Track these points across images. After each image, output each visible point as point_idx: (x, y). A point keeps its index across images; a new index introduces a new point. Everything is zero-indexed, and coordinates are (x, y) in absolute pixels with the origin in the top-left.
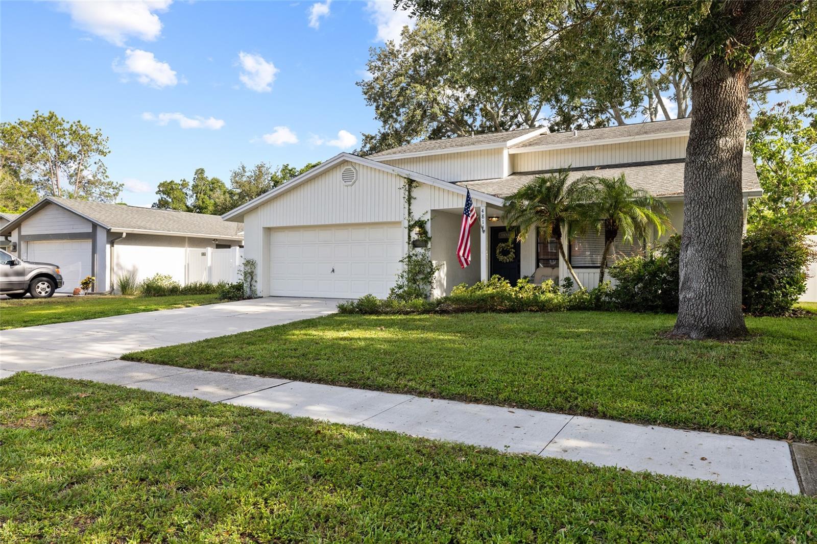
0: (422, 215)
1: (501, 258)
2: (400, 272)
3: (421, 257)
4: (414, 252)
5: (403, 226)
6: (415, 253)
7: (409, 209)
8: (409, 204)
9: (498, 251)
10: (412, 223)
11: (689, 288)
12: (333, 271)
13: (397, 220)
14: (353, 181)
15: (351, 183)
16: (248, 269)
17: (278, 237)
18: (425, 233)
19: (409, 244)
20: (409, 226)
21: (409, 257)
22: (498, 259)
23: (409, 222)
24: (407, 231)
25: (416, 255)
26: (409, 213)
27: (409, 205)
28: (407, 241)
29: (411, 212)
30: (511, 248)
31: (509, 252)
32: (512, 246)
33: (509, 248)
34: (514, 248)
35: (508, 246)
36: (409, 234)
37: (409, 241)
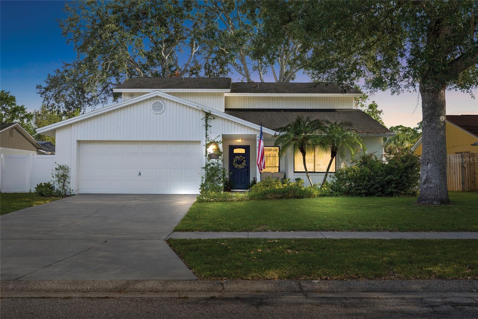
0: (216, 137)
1: (236, 166)
3: (216, 165)
4: (211, 161)
5: (202, 143)
7: (206, 133)
8: (206, 130)
9: (234, 161)
10: (208, 142)
11: (431, 182)
12: (140, 174)
13: (198, 140)
14: (162, 111)
15: (160, 112)
16: (61, 172)
17: (86, 148)
19: (206, 156)
20: (206, 144)
21: (207, 165)
22: (234, 166)
23: (206, 141)
24: (205, 147)
25: (213, 164)
28: (204, 154)
29: (207, 135)
30: (243, 159)
31: (242, 162)
32: (244, 158)
33: (242, 159)
34: (245, 159)
35: (241, 158)
36: (206, 149)
37: (206, 154)
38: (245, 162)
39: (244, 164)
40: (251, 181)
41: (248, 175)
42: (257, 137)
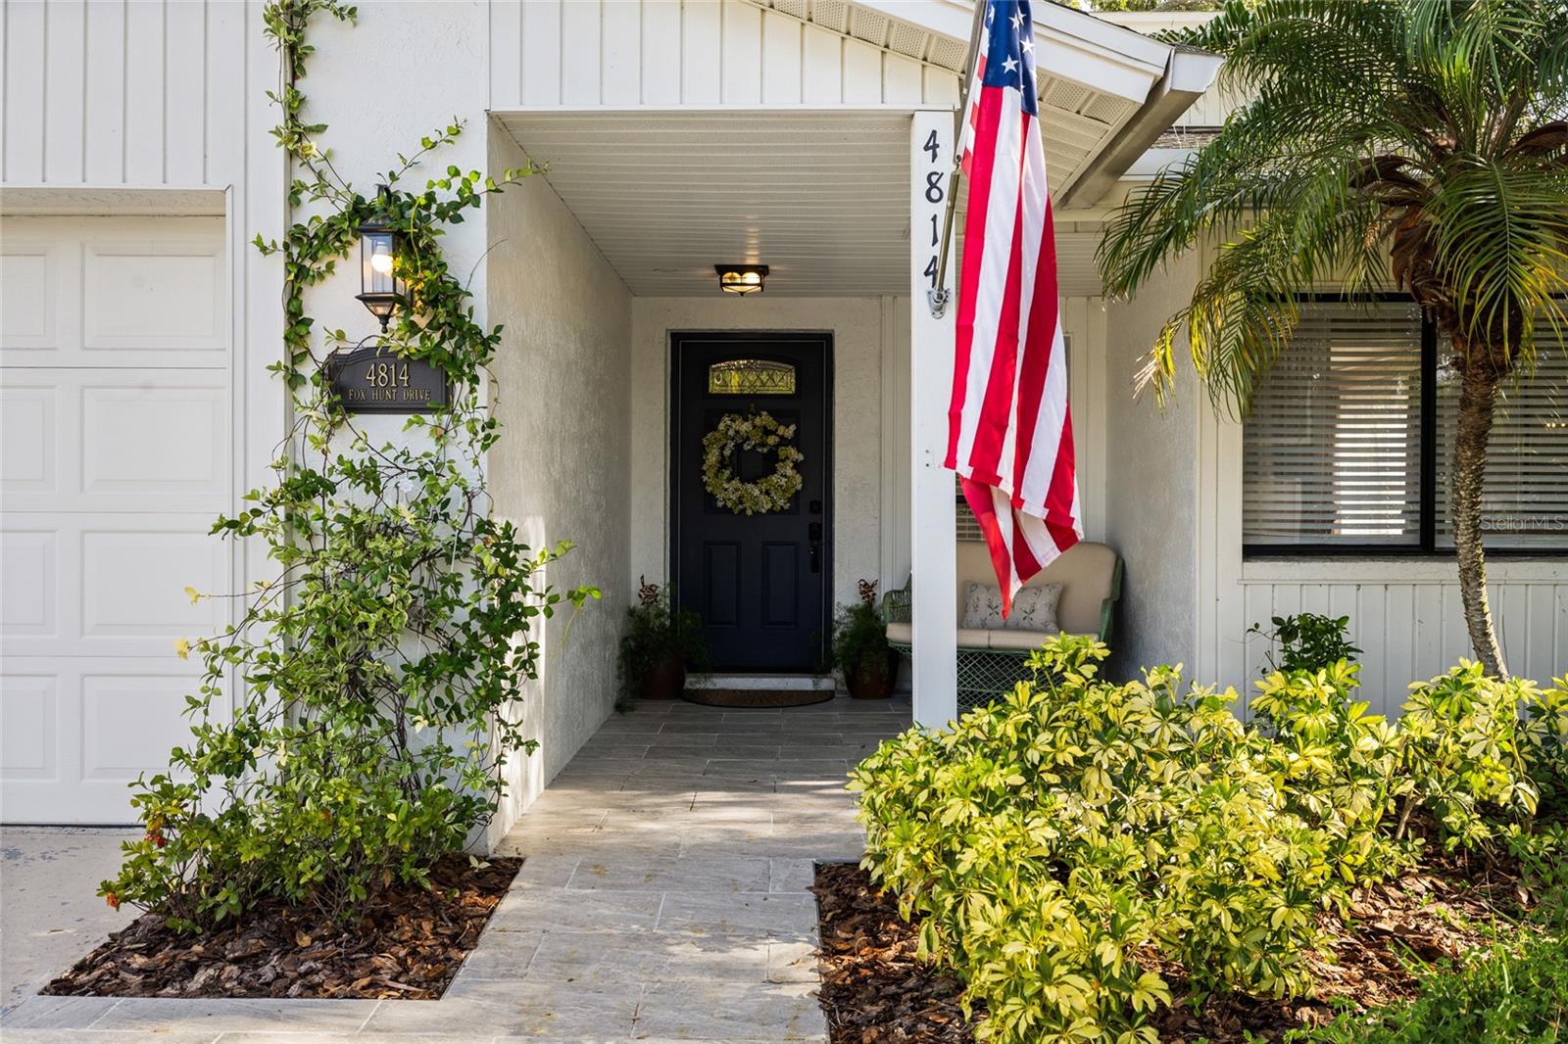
0: (412, 149)
1: (728, 491)
2: (215, 621)
3: (411, 487)
4: (343, 445)
5: (235, 233)
6: (357, 458)
7: (295, 104)
8: (296, 57)
9: (712, 458)
10: (320, 210)
13: (185, 178)
18: (444, 296)
19: (294, 380)
20: (296, 236)
21: (306, 487)
22: (712, 497)
23: (293, 197)
24: (274, 272)
25: (368, 477)
26: (297, 132)
27: (296, 69)
28: (279, 353)
29: (307, 120)
30: (784, 442)
31: (769, 463)
32: (789, 432)
33: (772, 440)
34: (795, 442)
35: (767, 432)
36: (294, 296)
37: (296, 359)
38: (797, 466)
39: (787, 477)
40: (838, 614)
41: (816, 566)
42: (919, 186)
